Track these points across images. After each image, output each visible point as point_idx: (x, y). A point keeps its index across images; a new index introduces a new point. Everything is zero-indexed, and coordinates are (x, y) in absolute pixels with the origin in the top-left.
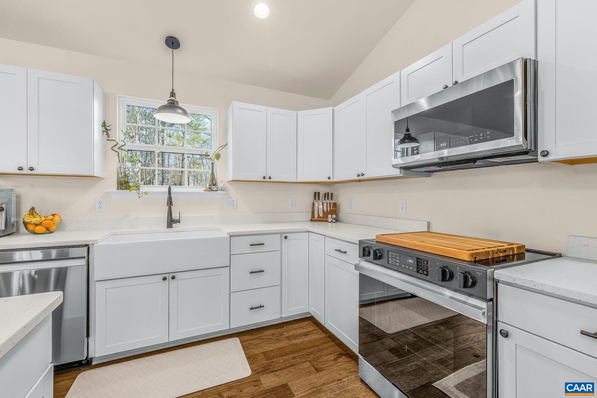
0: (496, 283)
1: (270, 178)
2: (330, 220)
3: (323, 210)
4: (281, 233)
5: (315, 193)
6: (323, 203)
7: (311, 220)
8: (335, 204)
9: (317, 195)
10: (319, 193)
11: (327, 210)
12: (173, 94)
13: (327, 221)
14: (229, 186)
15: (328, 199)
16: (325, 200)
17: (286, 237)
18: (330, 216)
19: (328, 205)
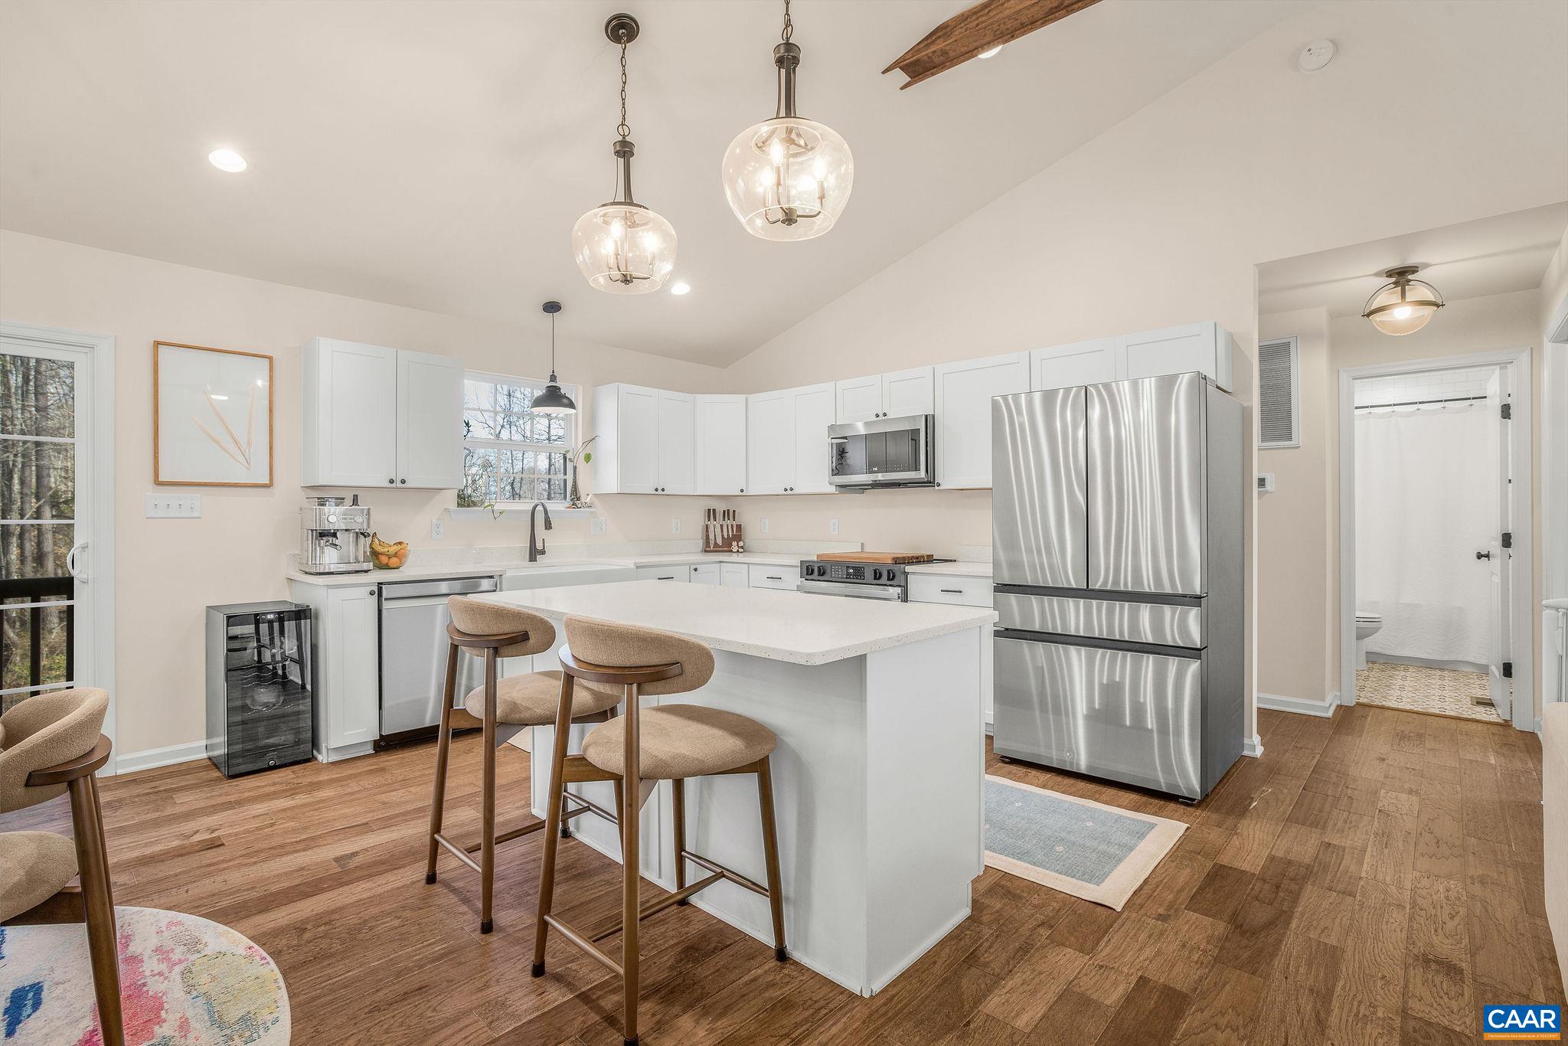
0: (906, 574)
1: (663, 490)
2: (735, 549)
3: (723, 535)
4: (690, 565)
5: (709, 510)
6: (722, 526)
7: (706, 551)
8: (739, 527)
9: (711, 514)
10: (714, 510)
11: (728, 535)
12: (553, 378)
13: (731, 551)
14: (596, 502)
15: (729, 519)
16: (724, 520)
17: (696, 570)
18: (734, 543)
19: (730, 527)
